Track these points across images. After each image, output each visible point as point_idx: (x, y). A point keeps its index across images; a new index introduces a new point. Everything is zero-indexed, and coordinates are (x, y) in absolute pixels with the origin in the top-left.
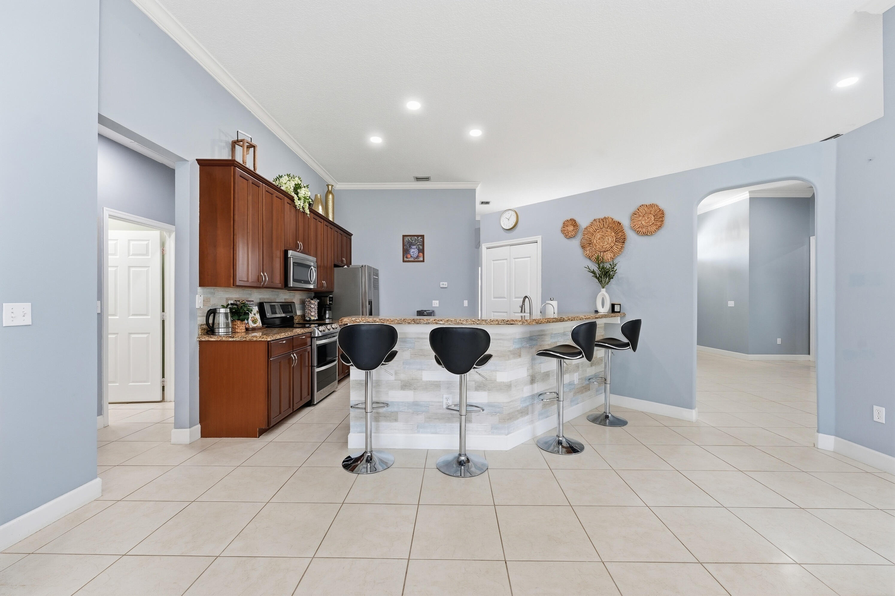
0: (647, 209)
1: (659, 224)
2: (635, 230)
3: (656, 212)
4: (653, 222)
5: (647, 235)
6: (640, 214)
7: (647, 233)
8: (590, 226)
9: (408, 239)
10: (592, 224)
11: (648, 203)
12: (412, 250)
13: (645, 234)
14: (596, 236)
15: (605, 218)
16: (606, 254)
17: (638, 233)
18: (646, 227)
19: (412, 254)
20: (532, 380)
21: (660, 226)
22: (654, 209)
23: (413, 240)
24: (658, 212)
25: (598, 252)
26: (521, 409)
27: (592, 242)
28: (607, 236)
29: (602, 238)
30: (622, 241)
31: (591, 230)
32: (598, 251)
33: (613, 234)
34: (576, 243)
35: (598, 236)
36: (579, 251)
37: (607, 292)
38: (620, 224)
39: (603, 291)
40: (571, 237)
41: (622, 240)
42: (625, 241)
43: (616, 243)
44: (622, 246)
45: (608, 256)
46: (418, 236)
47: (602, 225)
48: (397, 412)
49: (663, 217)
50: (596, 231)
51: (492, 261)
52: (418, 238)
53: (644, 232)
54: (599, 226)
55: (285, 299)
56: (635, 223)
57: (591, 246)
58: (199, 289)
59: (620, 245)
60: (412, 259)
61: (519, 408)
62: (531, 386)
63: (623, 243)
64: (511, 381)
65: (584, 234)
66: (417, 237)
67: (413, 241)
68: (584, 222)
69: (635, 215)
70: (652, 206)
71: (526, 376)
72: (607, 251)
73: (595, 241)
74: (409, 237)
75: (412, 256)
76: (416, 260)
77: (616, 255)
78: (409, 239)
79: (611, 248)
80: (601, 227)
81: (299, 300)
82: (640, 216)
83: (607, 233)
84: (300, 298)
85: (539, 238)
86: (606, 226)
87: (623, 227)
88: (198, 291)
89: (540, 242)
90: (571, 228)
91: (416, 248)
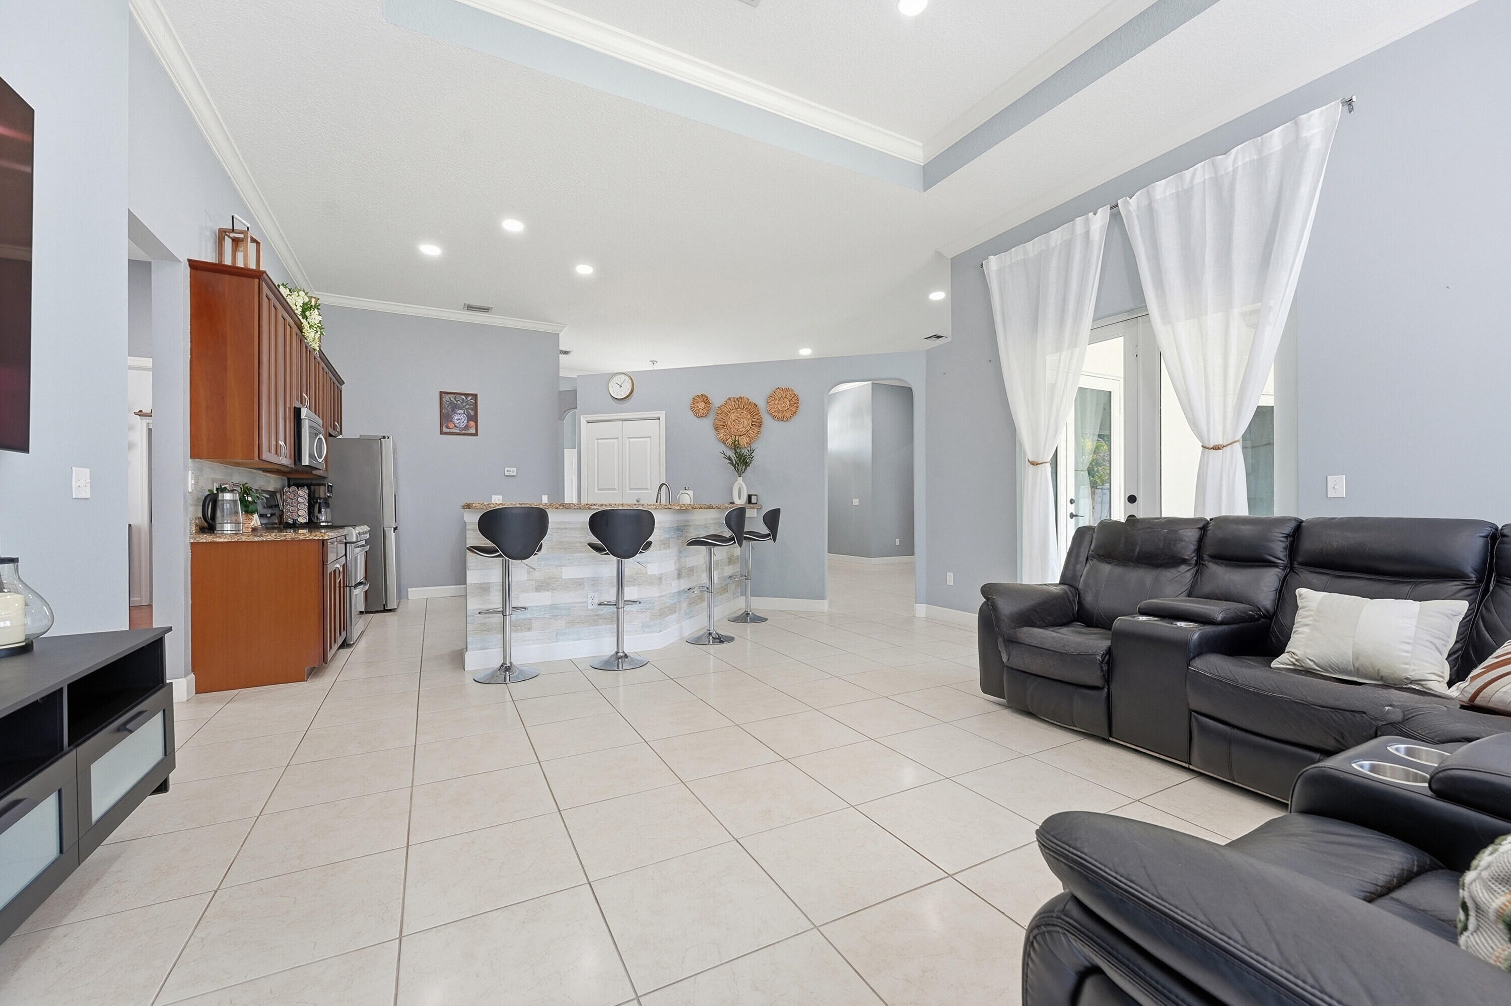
0: (783, 393)
2: (771, 414)
4: (789, 407)
5: (782, 420)
6: (777, 397)
7: (783, 418)
8: (724, 404)
9: (450, 398)
10: (726, 403)
11: (782, 387)
12: (456, 416)
13: (781, 419)
14: (730, 417)
15: (741, 398)
16: (741, 439)
17: (774, 417)
18: (782, 412)
19: (456, 422)
20: (680, 574)
21: (795, 411)
22: (789, 393)
23: (459, 400)
24: (793, 396)
25: (733, 436)
26: (668, 606)
27: (726, 423)
28: (742, 418)
29: (737, 420)
31: (726, 410)
33: (749, 416)
34: (707, 423)
35: (733, 417)
36: (713, 432)
37: (743, 481)
38: (756, 406)
39: (740, 480)
40: (702, 416)
41: (758, 424)
42: (761, 425)
43: (752, 427)
44: (759, 430)
45: (744, 441)
46: (467, 395)
47: (737, 404)
48: (530, 619)
49: (797, 402)
50: (730, 411)
51: (595, 440)
52: (466, 398)
53: (780, 417)
54: (734, 406)
56: (771, 407)
57: (726, 428)
58: (191, 462)
59: (756, 429)
60: (456, 430)
62: (678, 581)
63: (759, 427)
65: (717, 413)
66: (464, 396)
68: (717, 400)
69: (771, 398)
70: (787, 389)
71: (674, 569)
72: (744, 435)
73: (730, 422)
75: (457, 425)
77: (752, 441)
78: (452, 399)
79: (747, 432)
80: (736, 407)
83: (742, 414)
85: (662, 414)
86: (741, 406)
87: (758, 410)
89: (663, 419)
90: (702, 405)
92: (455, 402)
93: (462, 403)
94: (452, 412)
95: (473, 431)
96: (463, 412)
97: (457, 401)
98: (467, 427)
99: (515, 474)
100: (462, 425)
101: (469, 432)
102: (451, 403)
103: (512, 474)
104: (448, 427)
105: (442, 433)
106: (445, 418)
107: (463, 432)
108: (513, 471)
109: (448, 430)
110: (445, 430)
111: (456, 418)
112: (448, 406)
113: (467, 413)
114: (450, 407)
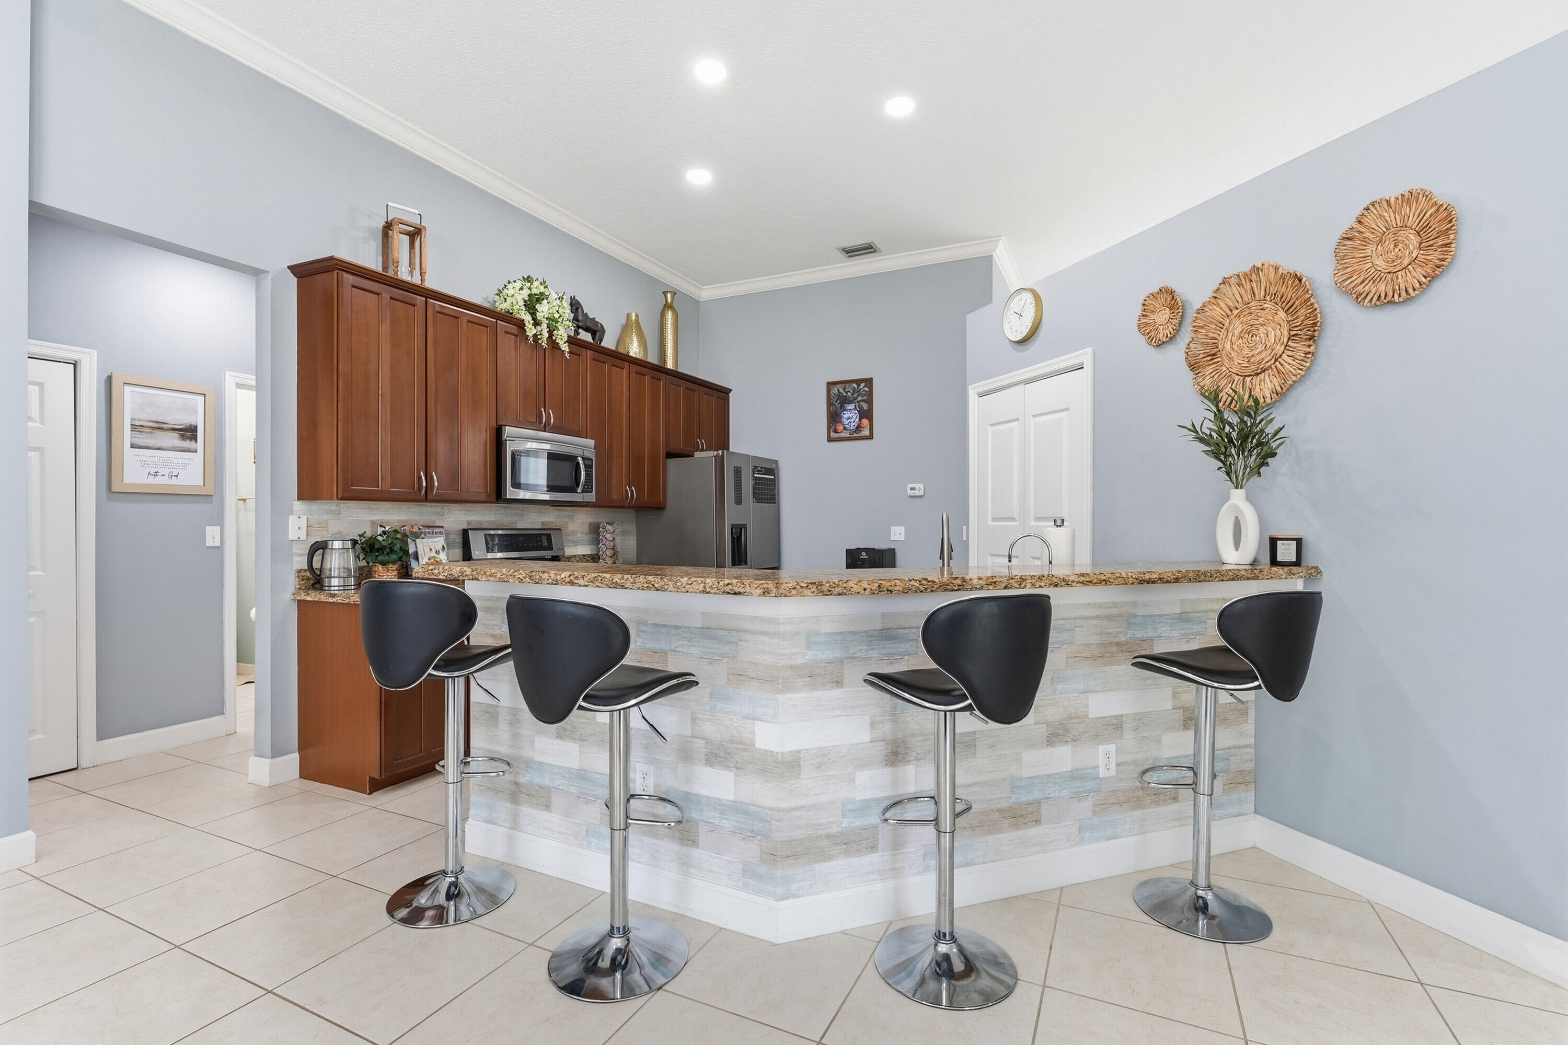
0: (1392, 215)
1: (1434, 256)
2: (1348, 293)
3: (1425, 218)
4: (1414, 255)
5: (1390, 302)
6: (1368, 234)
7: (1393, 297)
8: (1213, 300)
9: (838, 390)
10: (1217, 295)
11: (1392, 193)
12: (846, 415)
13: (1384, 302)
14: (1230, 330)
15: (1256, 270)
16: (1258, 380)
17: (1359, 298)
18: (1389, 276)
19: (846, 422)
20: (895, 754)
21: (1438, 262)
22: (1416, 209)
23: (849, 391)
24: (1431, 215)
25: (1237, 378)
26: (841, 833)
27: (1220, 347)
28: (1262, 325)
29: (1250, 331)
30: (1309, 332)
31: (1216, 314)
32: (1237, 374)
33: (1282, 314)
34: (1176, 354)
35: (1238, 327)
36: (1184, 378)
37: (1249, 498)
38: (1300, 281)
39: (1238, 497)
40: (1164, 342)
41: (1306, 330)
42: (1316, 334)
43: (1290, 343)
44: (1308, 349)
45: (1266, 386)
46: (858, 382)
47: (1246, 292)
48: (549, 789)
49: (1450, 229)
50: (1229, 313)
51: (989, 427)
52: (859, 386)
53: (1380, 296)
54: (1239, 299)
55: (543, 523)
56: (1349, 270)
57: (1218, 362)
58: (298, 505)
59: (1300, 347)
60: (846, 434)
61: (835, 829)
62: (888, 771)
63: (1310, 339)
64: (799, 752)
65: (1194, 327)
66: (856, 384)
67: (849, 394)
68: (1196, 292)
69: (1350, 242)
70: (1410, 198)
71: (868, 739)
72: (1264, 371)
73: (1228, 346)
74: (840, 385)
75: (847, 426)
76: (856, 435)
77: (1292, 383)
78: (840, 390)
79: (1276, 361)
80: (1246, 299)
81: (588, 524)
82: (1366, 241)
83: (1262, 313)
84: (591, 520)
85: (1085, 356)
86: (1260, 294)
87: (1308, 290)
88: (294, 508)
89: (1088, 366)
90: (1162, 316)
91: (855, 408)
92: (845, 394)
93: (852, 394)
94: (841, 409)
95: (866, 432)
96: (854, 407)
97: (846, 393)
98: (859, 428)
99: (921, 493)
100: (853, 426)
101: (864, 435)
102: (840, 396)
103: (916, 493)
104: (836, 432)
105: (830, 440)
106: (834, 418)
107: (855, 435)
108: (920, 488)
109: (837, 435)
110: (833, 435)
111: (846, 416)
112: (837, 401)
113: (859, 408)
114: (838, 401)
